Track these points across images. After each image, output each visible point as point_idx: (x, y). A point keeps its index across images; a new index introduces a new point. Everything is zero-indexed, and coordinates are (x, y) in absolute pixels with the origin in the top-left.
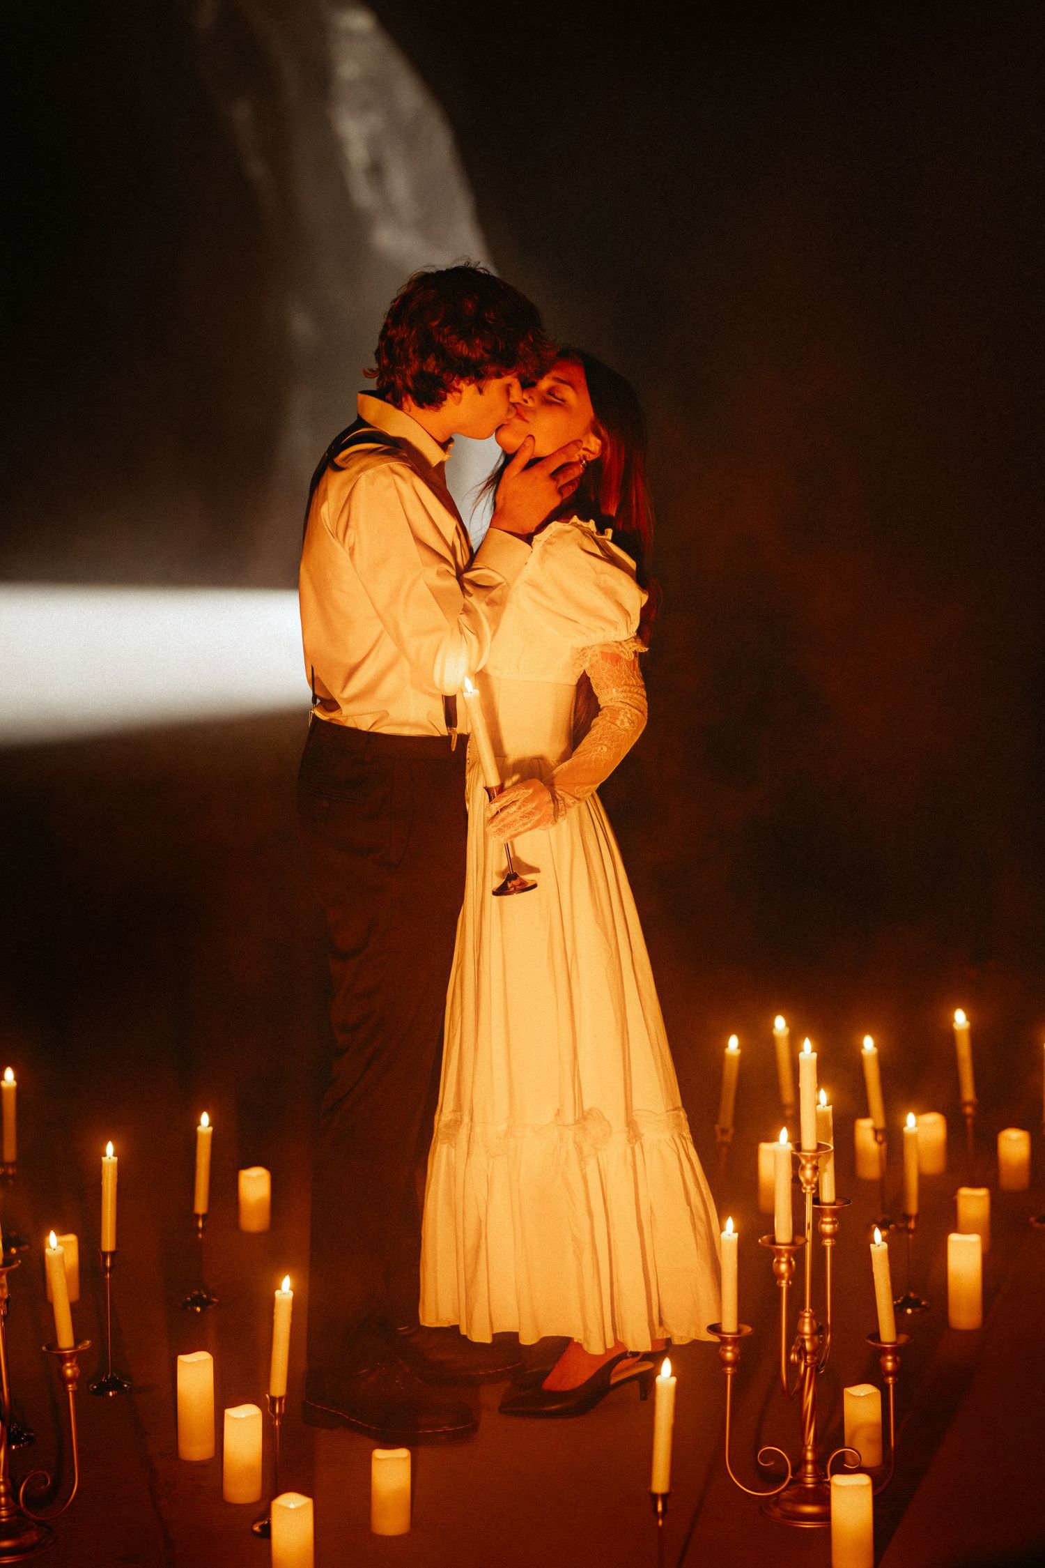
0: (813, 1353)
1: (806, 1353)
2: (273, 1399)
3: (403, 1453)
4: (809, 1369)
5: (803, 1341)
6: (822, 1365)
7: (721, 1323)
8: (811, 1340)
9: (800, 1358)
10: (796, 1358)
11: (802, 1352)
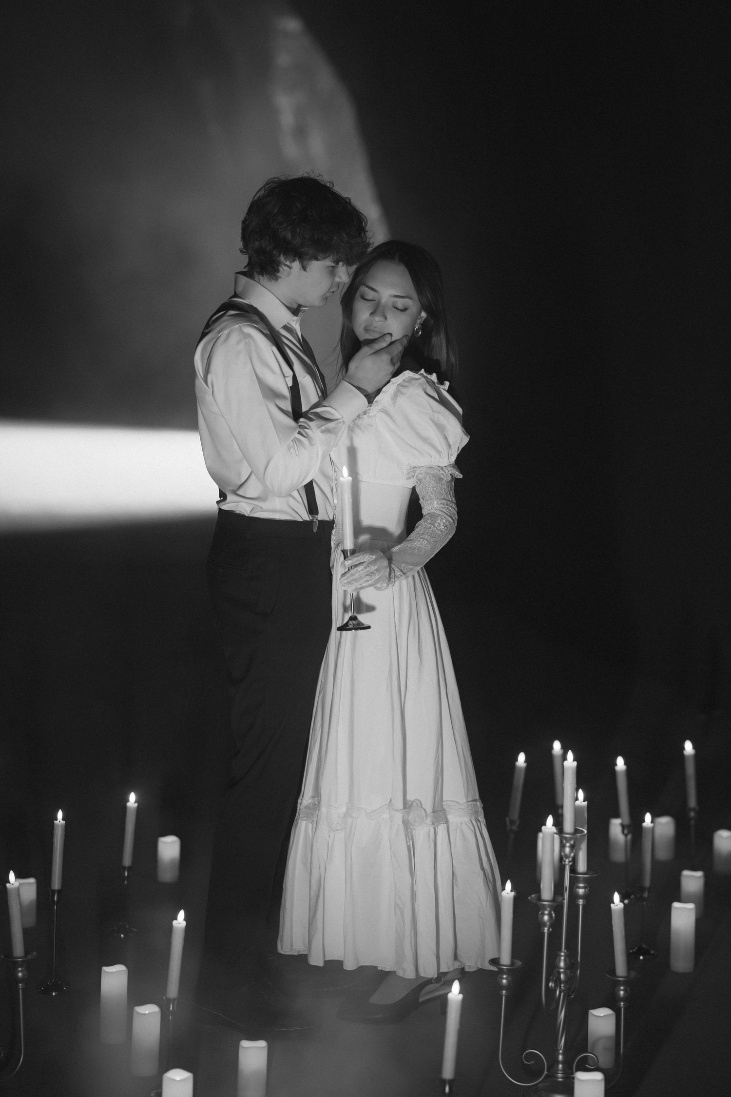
0: (566, 982)
1: (561, 982)
2: (169, 1001)
3: (262, 1044)
4: (562, 994)
5: (559, 973)
6: (572, 993)
7: (499, 958)
8: (564, 973)
9: (556, 986)
10: (553, 985)
11: (558, 981)
